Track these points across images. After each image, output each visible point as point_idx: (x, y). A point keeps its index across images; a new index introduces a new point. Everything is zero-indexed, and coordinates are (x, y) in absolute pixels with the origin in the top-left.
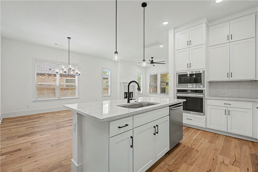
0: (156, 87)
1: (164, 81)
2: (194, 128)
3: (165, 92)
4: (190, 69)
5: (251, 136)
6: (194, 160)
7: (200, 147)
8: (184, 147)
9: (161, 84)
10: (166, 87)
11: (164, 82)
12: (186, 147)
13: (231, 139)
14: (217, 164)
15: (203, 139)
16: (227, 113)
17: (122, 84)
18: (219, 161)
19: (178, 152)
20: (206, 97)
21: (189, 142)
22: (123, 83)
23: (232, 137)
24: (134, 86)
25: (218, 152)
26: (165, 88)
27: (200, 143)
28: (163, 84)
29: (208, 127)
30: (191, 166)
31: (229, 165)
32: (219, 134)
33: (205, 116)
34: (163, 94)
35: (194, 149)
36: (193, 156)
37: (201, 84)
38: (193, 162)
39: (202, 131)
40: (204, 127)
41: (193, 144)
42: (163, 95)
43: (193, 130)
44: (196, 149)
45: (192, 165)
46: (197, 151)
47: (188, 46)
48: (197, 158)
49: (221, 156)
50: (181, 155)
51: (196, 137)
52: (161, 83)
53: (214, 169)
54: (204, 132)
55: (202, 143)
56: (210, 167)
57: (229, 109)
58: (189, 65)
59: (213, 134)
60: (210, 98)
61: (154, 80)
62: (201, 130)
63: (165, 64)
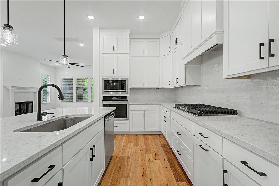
1: (81, 87)
2: (120, 135)
3: (81, 100)
4: (116, 75)
5: (158, 130)
6: (129, 169)
7: (130, 153)
8: (116, 158)
12: (118, 158)
13: (147, 136)
14: (146, 164)
15: (130, 143)
16: (145, 115)
17: (10, 90)
18: (146, 160)
19: (112, 168)
20: (129, 103)
21: (120, 151)
22: (11, 87)
23: (148, 135)
24: (35, 92)
25: (143, 152)
26: (82, 95)
27: (128, 148)
29: (131, 130)
30: (128, 178)
31: (153, 160)
32: (139, 135)
33: (129, 121)
35: (125, 157)
36: (127, 165)
37: (125, 91)
38: (128, 172)
39: (127, 136)
40: (128, 131)
41: (123, 152)
42: (80, 104)
43: (120, 137)
44: (127, 156)
45: (128, 176)
46: (128, 158)
47: (114, 52)
48: (131, 166)
49: (146, 155)
50: (115, 169)
51: (124, 143)
52: (78, 89)
53: (146, 170)
54: (128, 136)
55: (130, 148)
56: (143, 170)
57: (146, 112)
58: (115, 72)
59: (135, 136)
60: (133, 104)
61: (67, 85)
62: (125, 135)
63: (84, 67)
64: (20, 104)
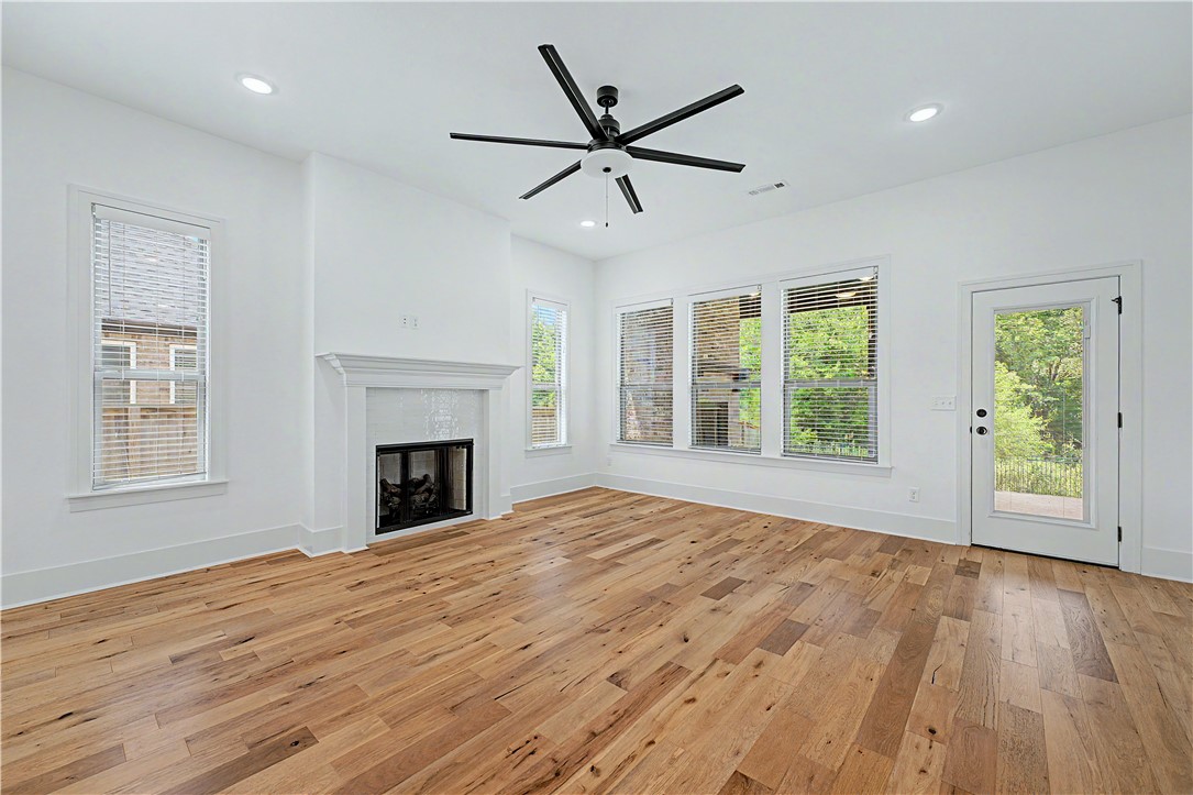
0: (666, 401)
1: (722, 360)
3: (722, 440)
9: (699, 380)
10: (734, 402)
11: (720, 369)
24: (482, 391)
26: (724, 405)
28: (714, 378)
34: (715, 451)
52: (701, 373)
61: (653, 357)
63: (737, 168)
64: (405, 451)
